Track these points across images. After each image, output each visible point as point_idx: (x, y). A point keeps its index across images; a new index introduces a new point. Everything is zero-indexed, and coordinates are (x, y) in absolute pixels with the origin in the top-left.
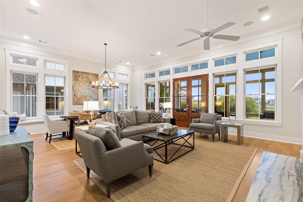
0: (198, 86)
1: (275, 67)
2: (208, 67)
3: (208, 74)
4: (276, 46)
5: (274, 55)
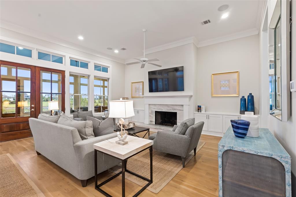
0: (51, 81)
1: (108, 79)
2: (62, 63)
3: (64, 71)
4: (109, 67)
5: (107, 72)
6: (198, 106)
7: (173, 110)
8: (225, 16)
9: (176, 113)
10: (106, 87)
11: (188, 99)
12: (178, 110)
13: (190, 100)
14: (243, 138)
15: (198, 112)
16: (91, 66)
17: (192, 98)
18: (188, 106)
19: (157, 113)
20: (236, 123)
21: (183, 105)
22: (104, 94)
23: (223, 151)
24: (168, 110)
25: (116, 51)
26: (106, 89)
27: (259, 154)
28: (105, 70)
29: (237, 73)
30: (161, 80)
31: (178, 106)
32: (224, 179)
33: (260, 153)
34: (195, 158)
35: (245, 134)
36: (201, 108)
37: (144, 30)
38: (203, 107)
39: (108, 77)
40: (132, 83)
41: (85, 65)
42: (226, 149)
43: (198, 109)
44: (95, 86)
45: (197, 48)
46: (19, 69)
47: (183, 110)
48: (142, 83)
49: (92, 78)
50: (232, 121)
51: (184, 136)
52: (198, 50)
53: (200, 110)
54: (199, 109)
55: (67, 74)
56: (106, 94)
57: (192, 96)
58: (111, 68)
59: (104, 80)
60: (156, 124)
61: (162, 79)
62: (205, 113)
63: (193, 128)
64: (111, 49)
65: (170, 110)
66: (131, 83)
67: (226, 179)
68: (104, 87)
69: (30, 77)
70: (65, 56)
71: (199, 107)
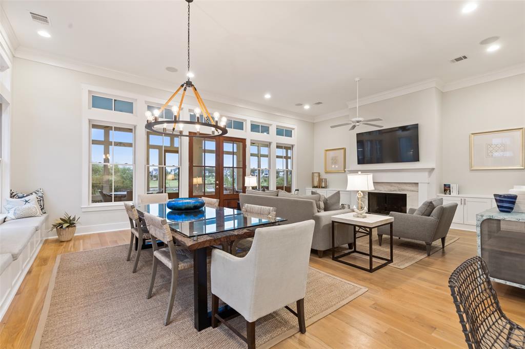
0: (233, 153)
1: (293, 146)
2: (243, 130)
3: (245, 139)
4: (293, 129)
5: (291, 137)
6: (445, 185)
7: (399, 190)
8: (493, 48)
9: (405, 195)
10: (290, 158)
11: (426, 174)
12: (408, 190)
13: (430, 176)
14: (510, 212)
15: (445, 194)
16: (273, 130)
17: (434, 173)
18: (427, 184)
19: (370, 195)
20: (500, 196)
21: (418, 183)
22: (287, 167)
23: (482, 220)
24: (391, 191)
25: (307, 107)
26: (289, 160)
27: (520, 221)
28: (288, 133)
29: (521, 130)
30: (369, 143)
31: (408, 185)
32: (483, 247)
33: (522, 219)
34: (443, 250)
35: (512, 209)
36: (450, 187)
37: (357, 79)
38: (454, 188)
39: (293, 144)
40: (326, 150)
41: (266, 129)
42: (485, 218)
43: (445, 190)
44: (278, 157)
45: (443, 93)
46: (207, 140)
47: (418, 191)
48: (342, 151)
49: (274, 146)
50: (495, 195)
51: (430, 217)
52: (444, 96)
53: (449, 191)
54: (447, 189)
55: (248, 143)
56: (289, 168)
57: (434, 169)
58: (296, 130)
59: (288, 148)
60: (369, 211)
61: (371, 141)
62: (457, 195)
63: (443, 207)
64: (301, 105)
65: (394, 191)
66: (323, 151)
67: (485, 247)
68: (287, 158)
69: (214, 149)
70: (245, 120)
71: (447, 186)
